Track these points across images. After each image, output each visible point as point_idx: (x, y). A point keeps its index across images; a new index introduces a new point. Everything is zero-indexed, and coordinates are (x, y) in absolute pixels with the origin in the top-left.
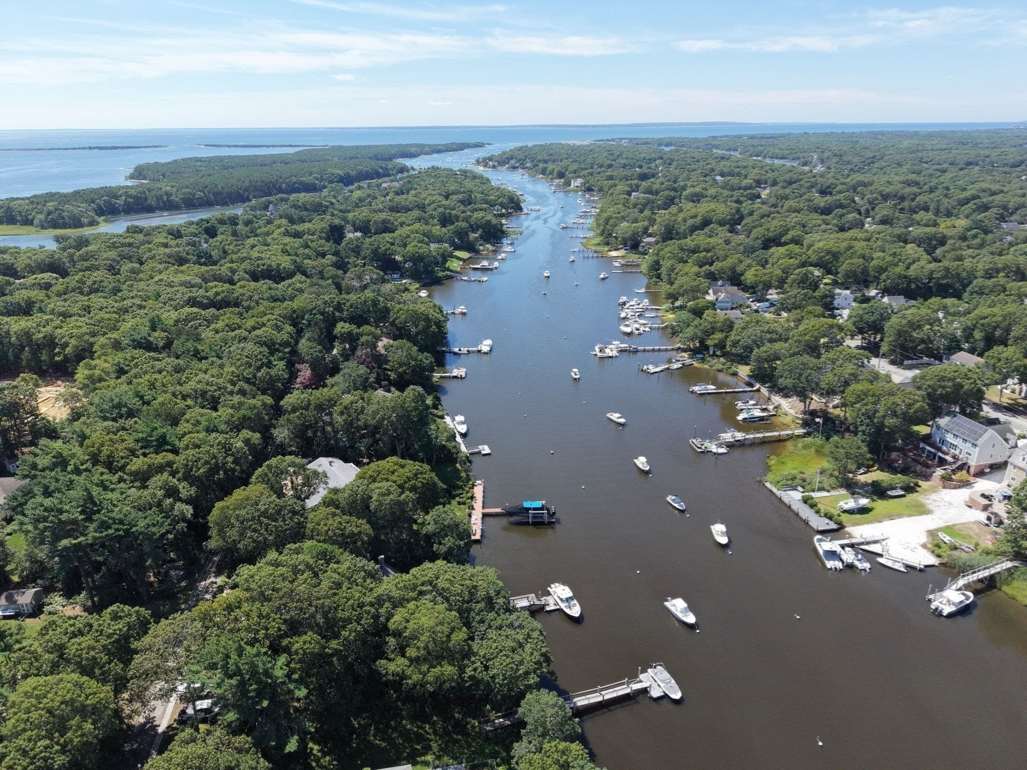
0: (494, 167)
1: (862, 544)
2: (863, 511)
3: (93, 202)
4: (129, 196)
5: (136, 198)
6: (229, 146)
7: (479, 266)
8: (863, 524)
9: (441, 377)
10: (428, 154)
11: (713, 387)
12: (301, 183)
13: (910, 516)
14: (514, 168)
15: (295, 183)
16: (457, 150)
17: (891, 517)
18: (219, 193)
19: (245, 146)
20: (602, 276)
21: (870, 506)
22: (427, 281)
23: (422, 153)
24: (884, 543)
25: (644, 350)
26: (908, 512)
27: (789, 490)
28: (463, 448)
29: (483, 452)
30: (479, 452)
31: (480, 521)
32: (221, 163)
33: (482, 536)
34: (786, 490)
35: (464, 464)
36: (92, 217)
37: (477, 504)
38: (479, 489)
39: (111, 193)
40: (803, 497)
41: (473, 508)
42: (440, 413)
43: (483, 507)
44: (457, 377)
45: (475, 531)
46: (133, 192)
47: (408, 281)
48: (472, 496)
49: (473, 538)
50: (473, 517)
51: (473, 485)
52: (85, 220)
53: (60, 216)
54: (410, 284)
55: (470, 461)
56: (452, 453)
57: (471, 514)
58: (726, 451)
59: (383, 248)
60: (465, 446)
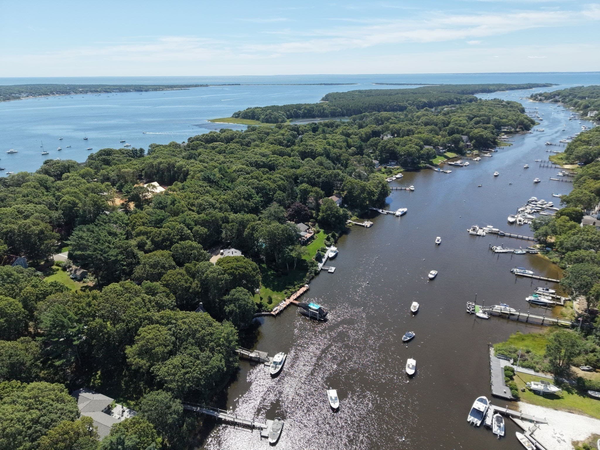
0: (541, 100)
1: (518, 417)
2: (551, 396)
3: (289, 111)
4: (306, 109)
5: (309, 110)
6: (387, 84)
7: (453, 163)
8: (538, 405)
9: (356, 224)
10: (503, 90)
11: (531, 272)
12: (399, 106)
13: (592, 416)
14: (556, 101)
15: (395, 106)
16: (527, 88)
17: (571, 410)
18: (349, 110)
19: (396, 84)
20: (536, 181)
21: (560, 394)
22: (410, 168)
23: (498, 90)
24: (537, 425)
25: (510, 236)
26: (592, 413)
27: (502, 359)
28: (320, 265)
29: (329, 271)
30: (327, 270)
31: (284, 306)
32: (369, 93)
33: (278, 314)
34: (500, 358)
35: (311, 273)
36: (284, 118)
37: (294, 297)
38: (303, 289)
39: (299, 107)
40: (506, 367)
41: (289, 298)
42: (328, 243)
43: (296, 300)
44: (363, 226)
45: (276, 310)
46: (308, 107)
47: (398, 167)
48: (296, 292)
49: (272, 313)
50: (284, 302)
51: (303, 286)
52: (280, 120)
53: (270, 117)
54: (398, 169)
55: (317, 273)
56: (308, 266)
57: (285, 301)
58: (487, 317)
59: (389, 146)
60: (324, 265)
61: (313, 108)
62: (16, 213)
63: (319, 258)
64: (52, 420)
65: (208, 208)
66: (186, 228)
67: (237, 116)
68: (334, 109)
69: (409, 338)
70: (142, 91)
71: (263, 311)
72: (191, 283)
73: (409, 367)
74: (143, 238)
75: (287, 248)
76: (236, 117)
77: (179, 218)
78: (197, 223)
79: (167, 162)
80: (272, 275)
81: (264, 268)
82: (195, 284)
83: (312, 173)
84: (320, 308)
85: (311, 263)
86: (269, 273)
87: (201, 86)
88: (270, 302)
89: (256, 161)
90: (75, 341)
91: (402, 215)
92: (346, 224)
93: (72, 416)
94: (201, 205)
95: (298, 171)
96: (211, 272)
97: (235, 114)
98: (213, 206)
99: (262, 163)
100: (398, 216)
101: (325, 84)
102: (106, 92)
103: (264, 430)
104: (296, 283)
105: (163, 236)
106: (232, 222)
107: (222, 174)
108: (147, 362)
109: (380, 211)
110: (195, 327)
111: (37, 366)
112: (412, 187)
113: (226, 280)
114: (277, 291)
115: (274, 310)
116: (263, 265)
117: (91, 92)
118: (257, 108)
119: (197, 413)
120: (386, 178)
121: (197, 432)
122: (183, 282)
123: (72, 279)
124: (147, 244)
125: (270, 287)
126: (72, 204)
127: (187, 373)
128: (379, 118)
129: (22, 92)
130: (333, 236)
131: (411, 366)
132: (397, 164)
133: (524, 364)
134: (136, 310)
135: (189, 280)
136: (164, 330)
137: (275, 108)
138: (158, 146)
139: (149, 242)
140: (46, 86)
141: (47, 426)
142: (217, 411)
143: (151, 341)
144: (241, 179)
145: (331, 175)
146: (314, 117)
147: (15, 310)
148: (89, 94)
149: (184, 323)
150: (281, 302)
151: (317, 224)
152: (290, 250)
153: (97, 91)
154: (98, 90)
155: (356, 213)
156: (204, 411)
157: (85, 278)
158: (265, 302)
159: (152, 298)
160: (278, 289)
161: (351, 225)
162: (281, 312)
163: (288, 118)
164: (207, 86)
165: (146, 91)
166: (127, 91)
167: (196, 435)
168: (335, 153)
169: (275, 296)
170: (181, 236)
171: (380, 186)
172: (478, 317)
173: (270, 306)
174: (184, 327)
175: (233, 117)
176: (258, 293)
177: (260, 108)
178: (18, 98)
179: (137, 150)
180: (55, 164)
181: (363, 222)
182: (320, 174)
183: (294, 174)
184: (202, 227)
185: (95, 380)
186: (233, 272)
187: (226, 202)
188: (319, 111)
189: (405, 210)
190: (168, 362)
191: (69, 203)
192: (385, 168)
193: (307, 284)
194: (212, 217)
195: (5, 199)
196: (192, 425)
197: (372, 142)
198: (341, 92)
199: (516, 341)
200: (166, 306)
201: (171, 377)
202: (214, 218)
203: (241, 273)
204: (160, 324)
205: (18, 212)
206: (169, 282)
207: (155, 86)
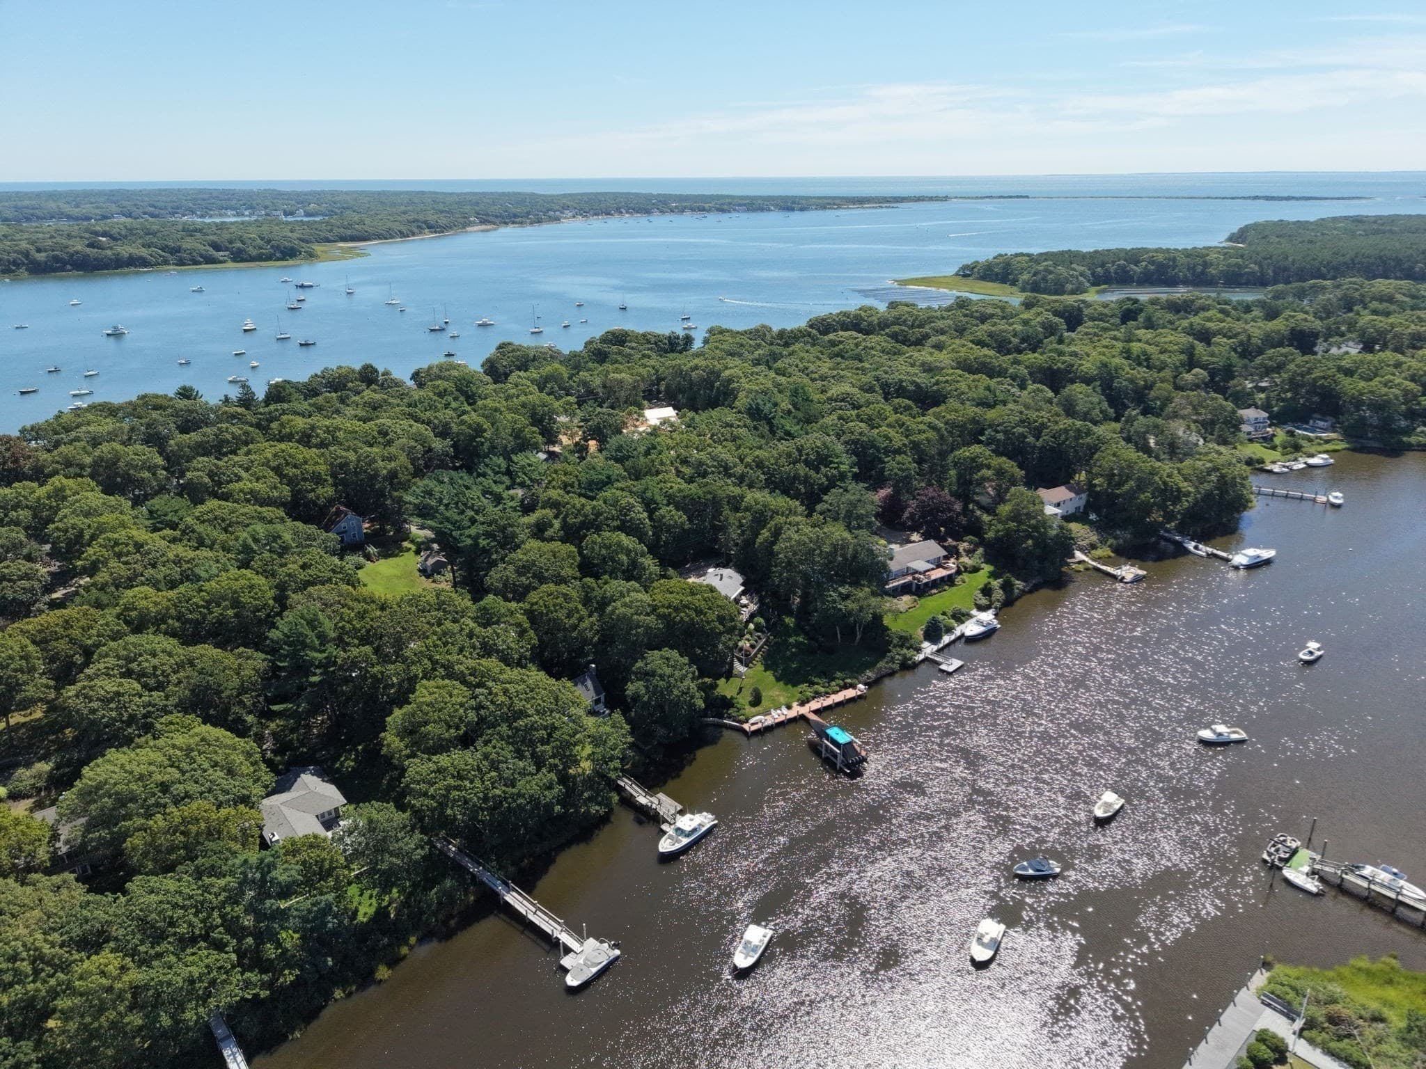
3: (1103, 265)
9: (1096, 569)
27: (1274, 1009)
28: (928, 649)
29: (943, 667)
30: (939, 664)
31: (782, 718)
32: (1380, 226)
33: (757, 733)
34: (1269, 1005)
35: (892, 660)
36: (1081, 283)
37: (815, 705)
38: (850, 693)
39: (1134, 256)
40: (1264, 1031)
41: (802, 704)
42: (984, 601)
43: (816, 712)
44: (1114, 577)
45: (757, 721)
46: (1160, 258)
47: (1333, 435)
48: (827, 694)
49: (746, 726)
50: (785, 710)
51: (853, 686)
52: (1069, 287)
53: (1044, 279)
54: (1327, 442)
55: (908, 666)
56: (890, 643)
57: (789, 707)
58: (1314, 890)
59: (1316, 373)
60: (940, 651)
61: (1174, 260)
62: (375, 434)
63: (933, 633)
64: (186, 792)
65: (713, 473)
66: (639, 508)
67: (968, 272)
68: (1238, 265)
69: (1031, 872)
70: (793, 209)
71: (729, 718)
72: (581, 619)
73: (979, 940)
74: (549, 513)
75: (835, 590)
76: (964, 276)
77: (638, 486)
78: (671, 499)
79: (707, 366)
80: (798, 645)
81: (787, 626)
82: (589, 624)
83: (1022, 421)
84: (850, 744)
85: (901, 637)
86: (792, 640)
87: (931, 199)
88: (756, 701)
89: (901, 381)
90: (315, 674)
91: (1249, 567)
92: (1068, 564)
93: (221, 798)
94: (701, 463)
95: (991, 415)
96: (625, 605)
97: (964, 268)
98: (726, 470)
99: (911, 388)
100: (1236, 568)
101: (1267, 198)
102: (722, 211)
103: (572, 954)
104: (838, 674)
105: (586, 516)
106: (747, 509)
107: (794, 405)
108: (406, 747)
109: (1191, 546)
110: (519, 705)
111: (241, 702)
112: (1336, 497)
113: (648, 628)
114: (786, 684)
115: (752, 721)
116: (787, 620)
117: (692, 210)
118: (1022, 254)
119: (473, 876)
120: (1274, 462)
121: (455, 912)
122: (561, 615)
123: (420, 570)
124: (551, 526)
125: (775, 671)
126: (475, 430)
127: (457, 788)
128: (1357, 295)
129: (568, 208)
130: (1006, 587)
131: (986, 940)
132: (1333, 429)
133: (1333, 1045)
134: (435, 646)
135: (578, 611)
136: (460, 693)
137: (1068, 258)
138: (722, 332)
139: (557, 524)
140: (616, 196)
141: (177, 801)
142: (506, 884)
143: (425, 708)
144: (831, 420)
145: (1066, 431)
146: (1172, 282)
147: (255, 599)
148: (688, 214)
149: (506, 692)
150: (778, 708)
151: (981, 550)
152: (840, 594)
153: (703, 210)
154: (707, 206)
155: (1110, 541)
156: (486, 877)
157: (439, 573)
158: (744, 700)
159: (478, 630)
160: (790, 678)
161: (1081, 567)
162: (769, 729)
163: (1094, 284)
164: (946, 198)
165: (802, 210)
166: (761, 209)
167: (451, 916)
168: (1131, 381)
169: (774, 690)
170: (623, 522)
171: (1213, 478)
172: (1287, 882)
173: (749, 710)
174: (501, 698)
175: (957, 274)
176: (739, 676)
177: (1028, 255)
178: (557, 219)
179: (678, 338)
180: (513, 351)
181: (1117, 565)
182: (1043, 425)
183: (974, 421)
184: (678, 510)
185: (346, 760)
186: (670, 614)
187: (760, 464)
188: (1192, 268)
189: (1267, 554)
190: (434, 758)
191: (470, 426)
192: (1291, 434)
193: (865, 684)
194: (709, 493)
195: (381, 407)
196: (450, 895)
197: (1270, 359)
198: (1292, 219)
199: (1362, 978)
200: (498, 651)
201: (423, 787)
202: (710, 497)
203: (686, 619)
204: (464, 682)
205: (379, 433)
206: (535, 607)
207: (826, 198)
